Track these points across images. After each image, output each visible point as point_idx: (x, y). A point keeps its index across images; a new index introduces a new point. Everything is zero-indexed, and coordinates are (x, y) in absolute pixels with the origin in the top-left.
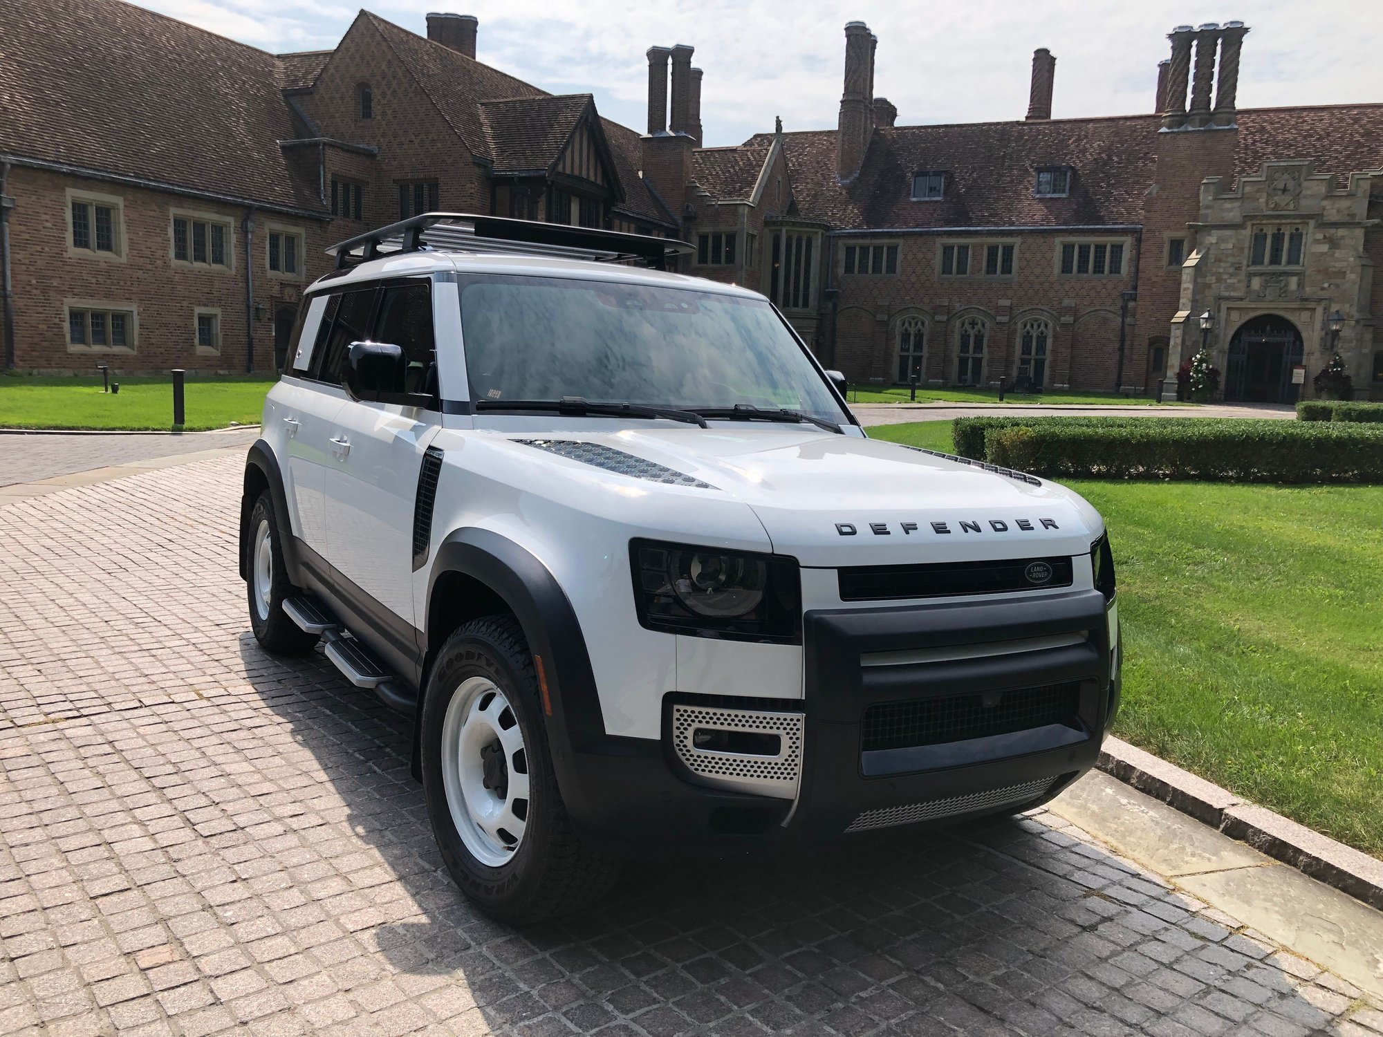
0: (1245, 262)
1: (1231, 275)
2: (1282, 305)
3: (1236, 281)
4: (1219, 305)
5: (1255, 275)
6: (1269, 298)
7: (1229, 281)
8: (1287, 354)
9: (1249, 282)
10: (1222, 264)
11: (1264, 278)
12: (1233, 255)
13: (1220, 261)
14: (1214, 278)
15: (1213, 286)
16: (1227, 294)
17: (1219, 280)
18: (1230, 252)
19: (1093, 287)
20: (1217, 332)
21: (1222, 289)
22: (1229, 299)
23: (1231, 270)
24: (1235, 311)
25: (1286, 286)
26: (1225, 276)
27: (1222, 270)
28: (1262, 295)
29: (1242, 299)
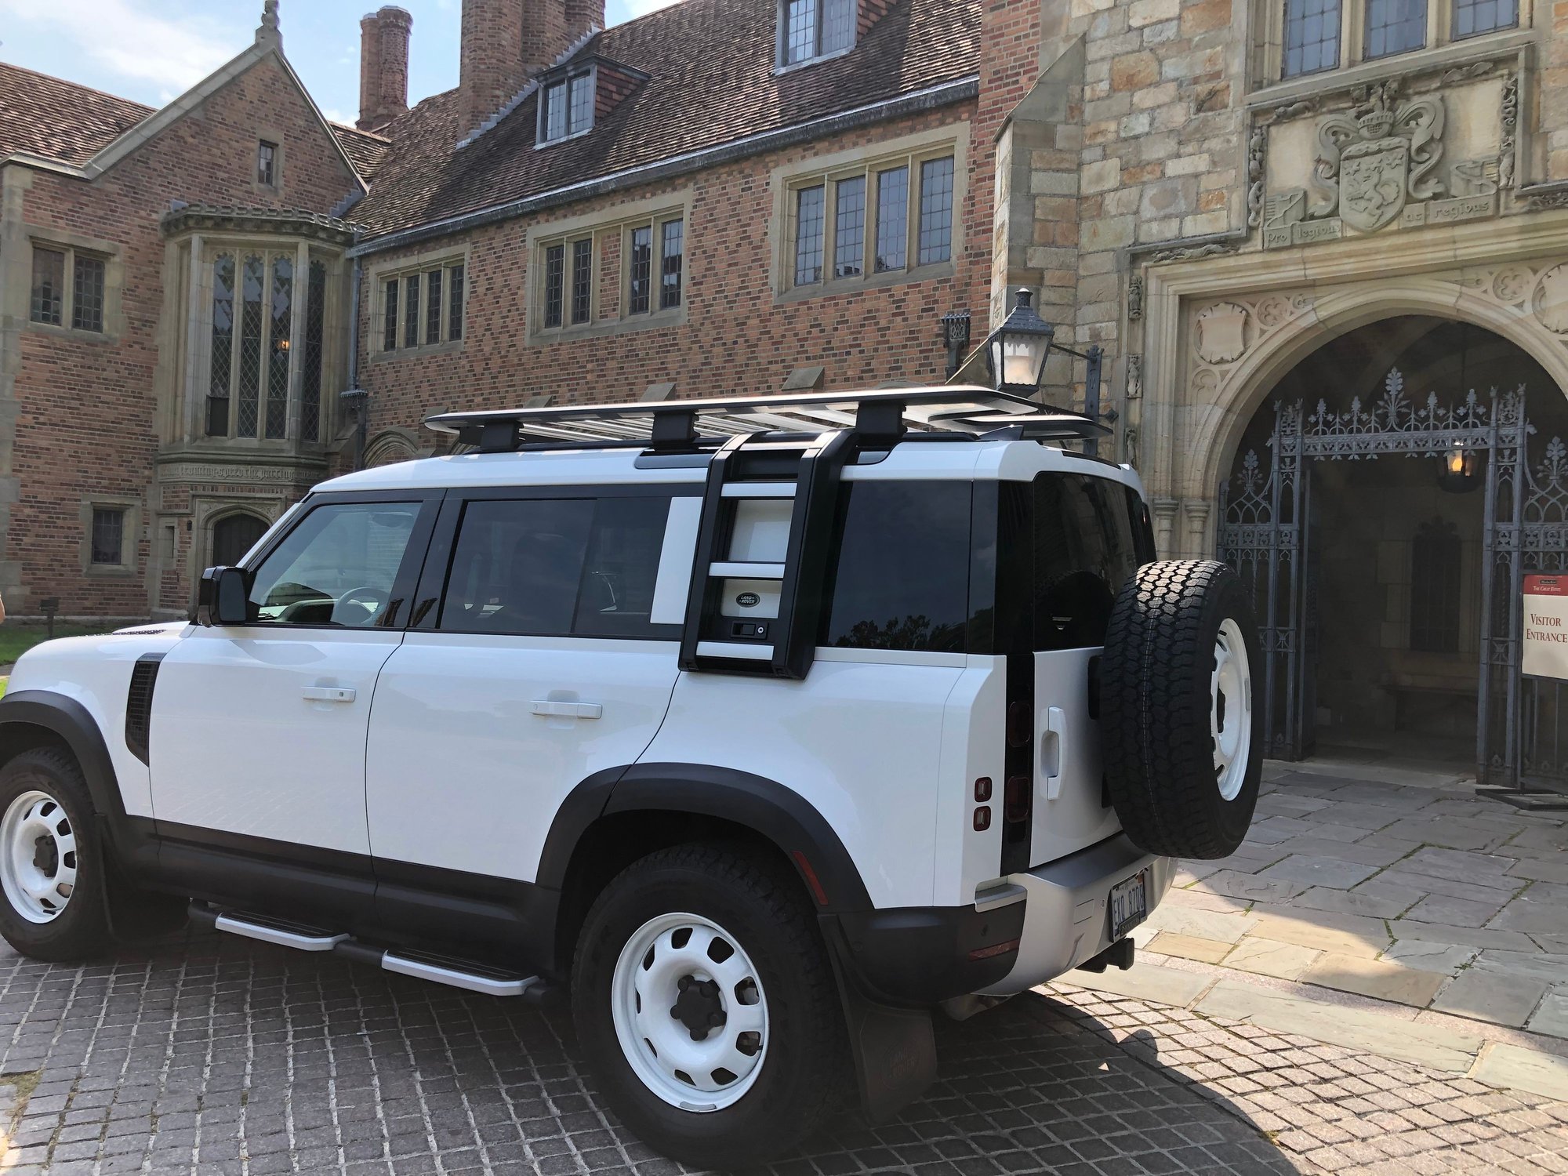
0: (1237, 66)
1: (1182, 137)
2: (1433, 248)
3: (1202, 163)
4: (1139, 290)
5: (1288, 113)
6: (1357, 216)
7: (1173, 168)
8: (1503, 514)
9: (1260, 153)
10: (1144, 98)
11: (1326, 120)
12: (1183, 44)
13: (1130, 83)
14: (1114, 163)
15: (1111, 203)
16: (1170, 230)
17: (1133, 172)
18: (1170, 31)
19: (870, 316)
20: (1134, 417)
21: (1148, 211)
22: (1173, 251)
23: (1179, 115)
24: (1223, 311)
25: (1444, 135)
26: (1156, 151)
27: (1141, 124)
28: (1318, 206)
29: (1228, 244)
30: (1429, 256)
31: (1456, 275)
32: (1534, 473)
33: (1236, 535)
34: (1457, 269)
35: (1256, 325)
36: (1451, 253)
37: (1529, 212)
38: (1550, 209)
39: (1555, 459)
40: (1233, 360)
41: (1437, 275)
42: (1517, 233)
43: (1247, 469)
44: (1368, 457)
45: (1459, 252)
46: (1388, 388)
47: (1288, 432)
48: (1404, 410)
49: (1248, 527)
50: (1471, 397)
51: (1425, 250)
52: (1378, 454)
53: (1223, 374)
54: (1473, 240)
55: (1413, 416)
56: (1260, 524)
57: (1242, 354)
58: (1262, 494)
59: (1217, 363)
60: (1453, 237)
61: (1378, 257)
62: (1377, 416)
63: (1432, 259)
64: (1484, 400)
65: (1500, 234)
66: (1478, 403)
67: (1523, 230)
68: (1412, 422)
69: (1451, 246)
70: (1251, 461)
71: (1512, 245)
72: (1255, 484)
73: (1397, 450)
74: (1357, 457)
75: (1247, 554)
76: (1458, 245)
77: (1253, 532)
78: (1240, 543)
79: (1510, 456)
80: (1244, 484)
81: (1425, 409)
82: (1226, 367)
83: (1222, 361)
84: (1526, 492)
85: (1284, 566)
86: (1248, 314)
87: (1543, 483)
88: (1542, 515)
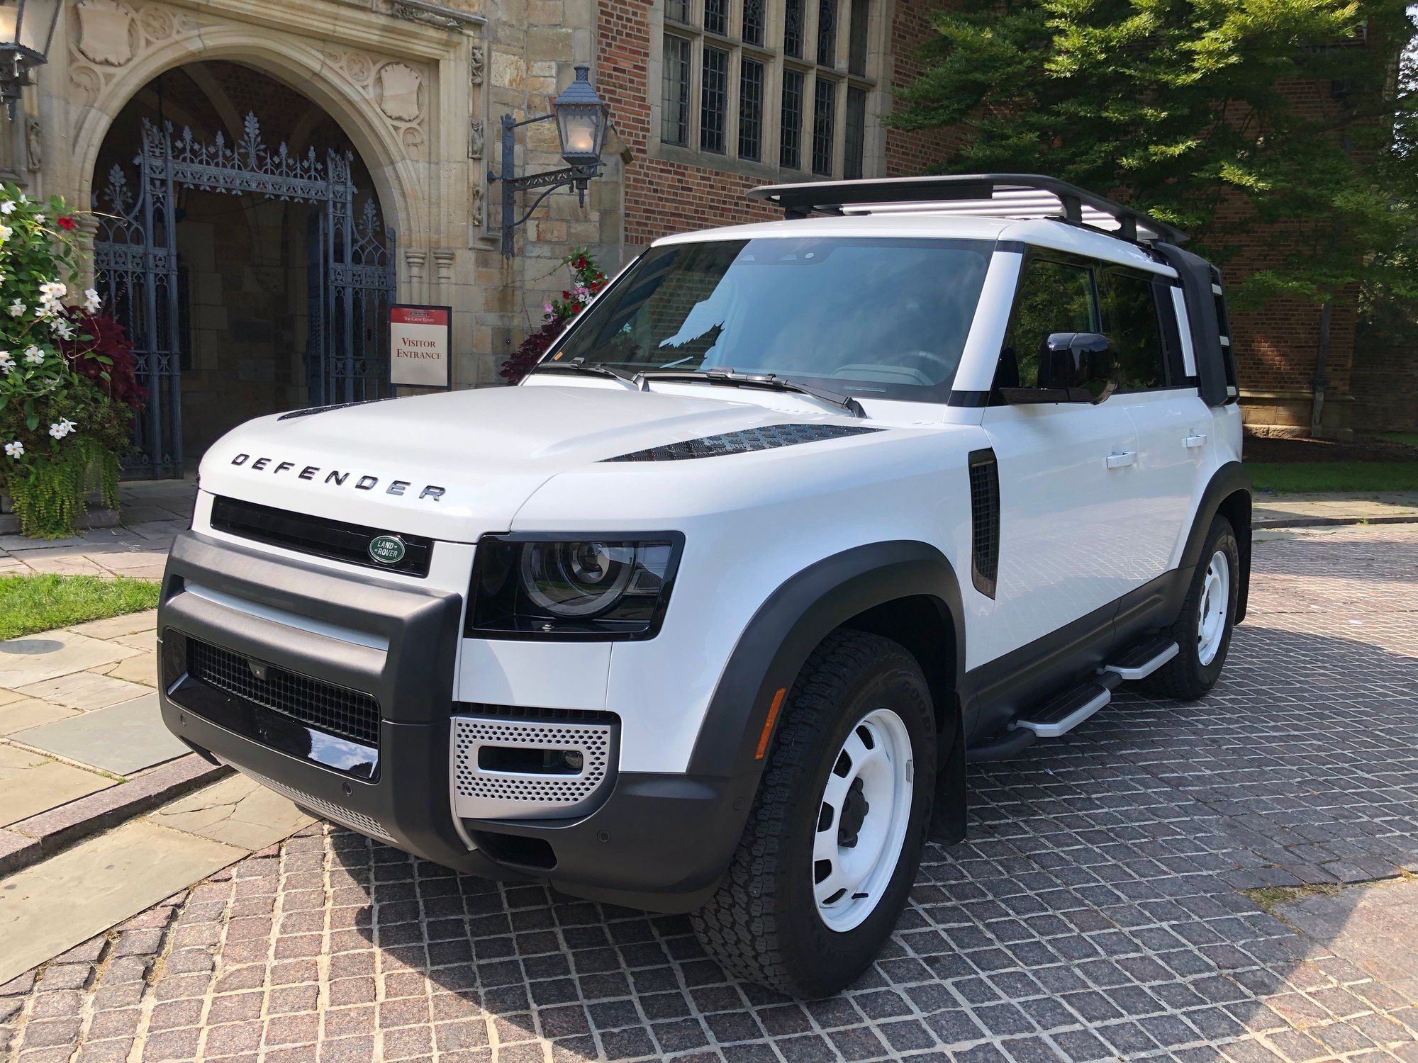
30: (316, 23)
31: (321, 44)
32: (357, 226)
33: (106, 255)
34: (324, 39)
35: (142, 34)
36: (331, 27)
37: (392, 16)
38: (405, 19)
39: (370, 216)
40: (120, 65)
41: (311, 41)
42: (378, 29)
43: (114, 185)
44: (234, 192)
45: (337, 28)
46: (247, 130)
47: (157, 154)
48: (262, 154)
49: (119, 248)
50: (312, 154)
51: (313, 17)
52: (242, 191)
53: (109, 77)
54: (351, 22)
55: (269, 160)
56: (133, 245)
57: (129, 60)
58: (133, 215)
59: (101, 63)
60: (338, 14)
61: (275, 7)
62: (239, 154)
63: (317, 27)
64: (321, 158)
65: (369, 25)
66: (317, 160)
67: (385, 29)
68: (269, 166)
69: (333, 21)
70: (117, 176)
71: (373, 37)
72: (125, 203)
73: (258, 190)
74: (223, 191)
75: (121, 276)
76: (338, 23)
77: (126, 254)
78: (112, 264)
79: (341, 208)
80: (112, 201)
81: (279, 156)
82: (110, 70)
83: (107, 62)
84: (354, 241)
85: (162, 291)
86: (133, 20)
87: (363, 235)
88: (363, 260)
